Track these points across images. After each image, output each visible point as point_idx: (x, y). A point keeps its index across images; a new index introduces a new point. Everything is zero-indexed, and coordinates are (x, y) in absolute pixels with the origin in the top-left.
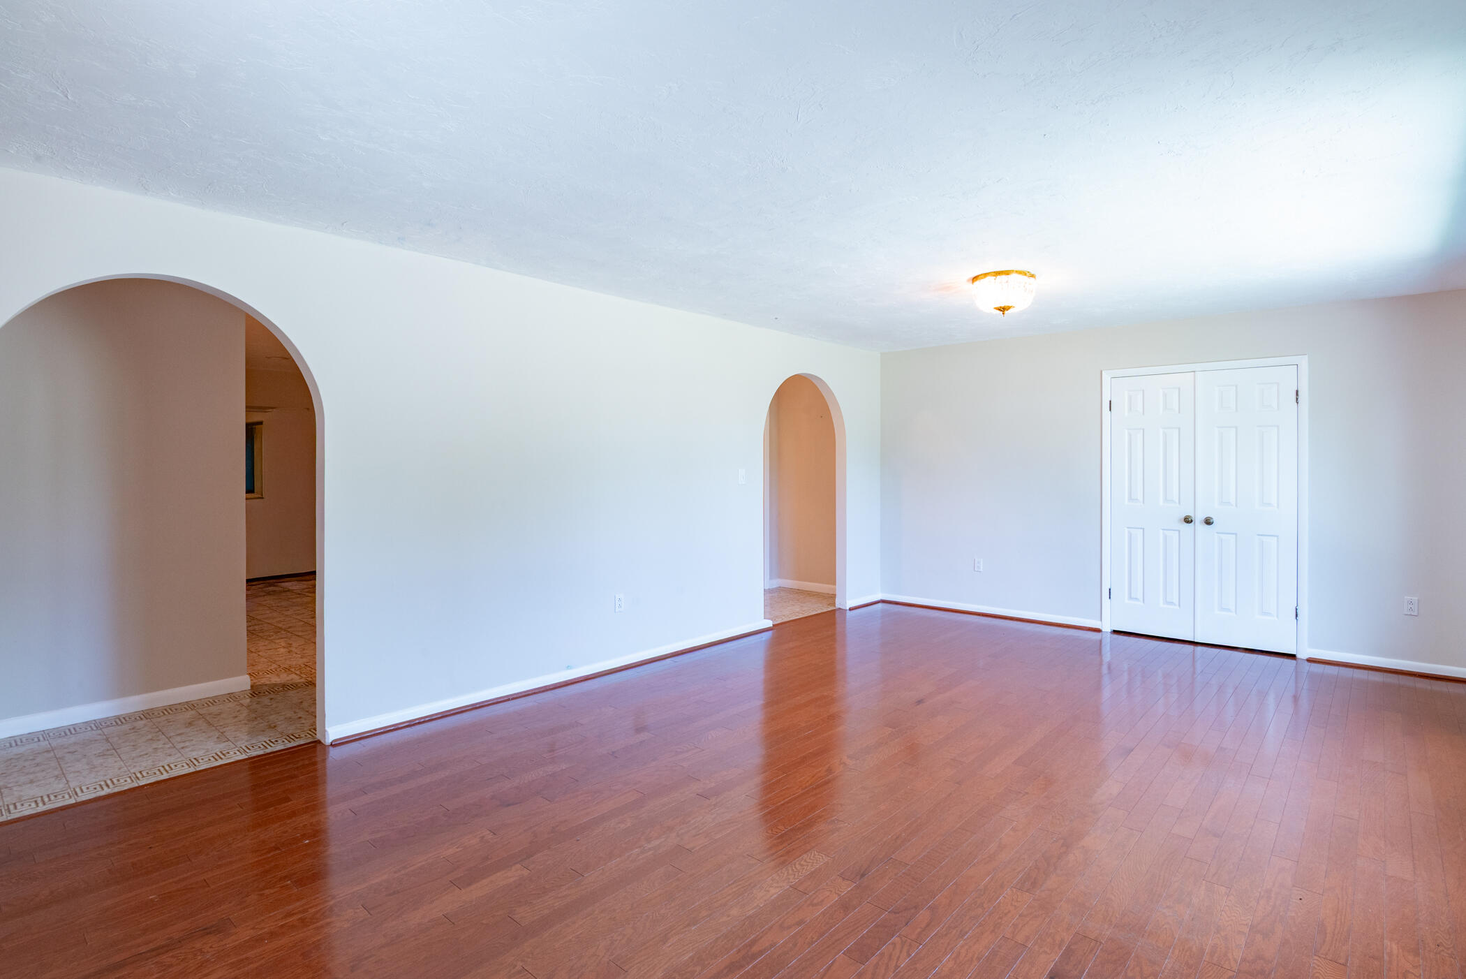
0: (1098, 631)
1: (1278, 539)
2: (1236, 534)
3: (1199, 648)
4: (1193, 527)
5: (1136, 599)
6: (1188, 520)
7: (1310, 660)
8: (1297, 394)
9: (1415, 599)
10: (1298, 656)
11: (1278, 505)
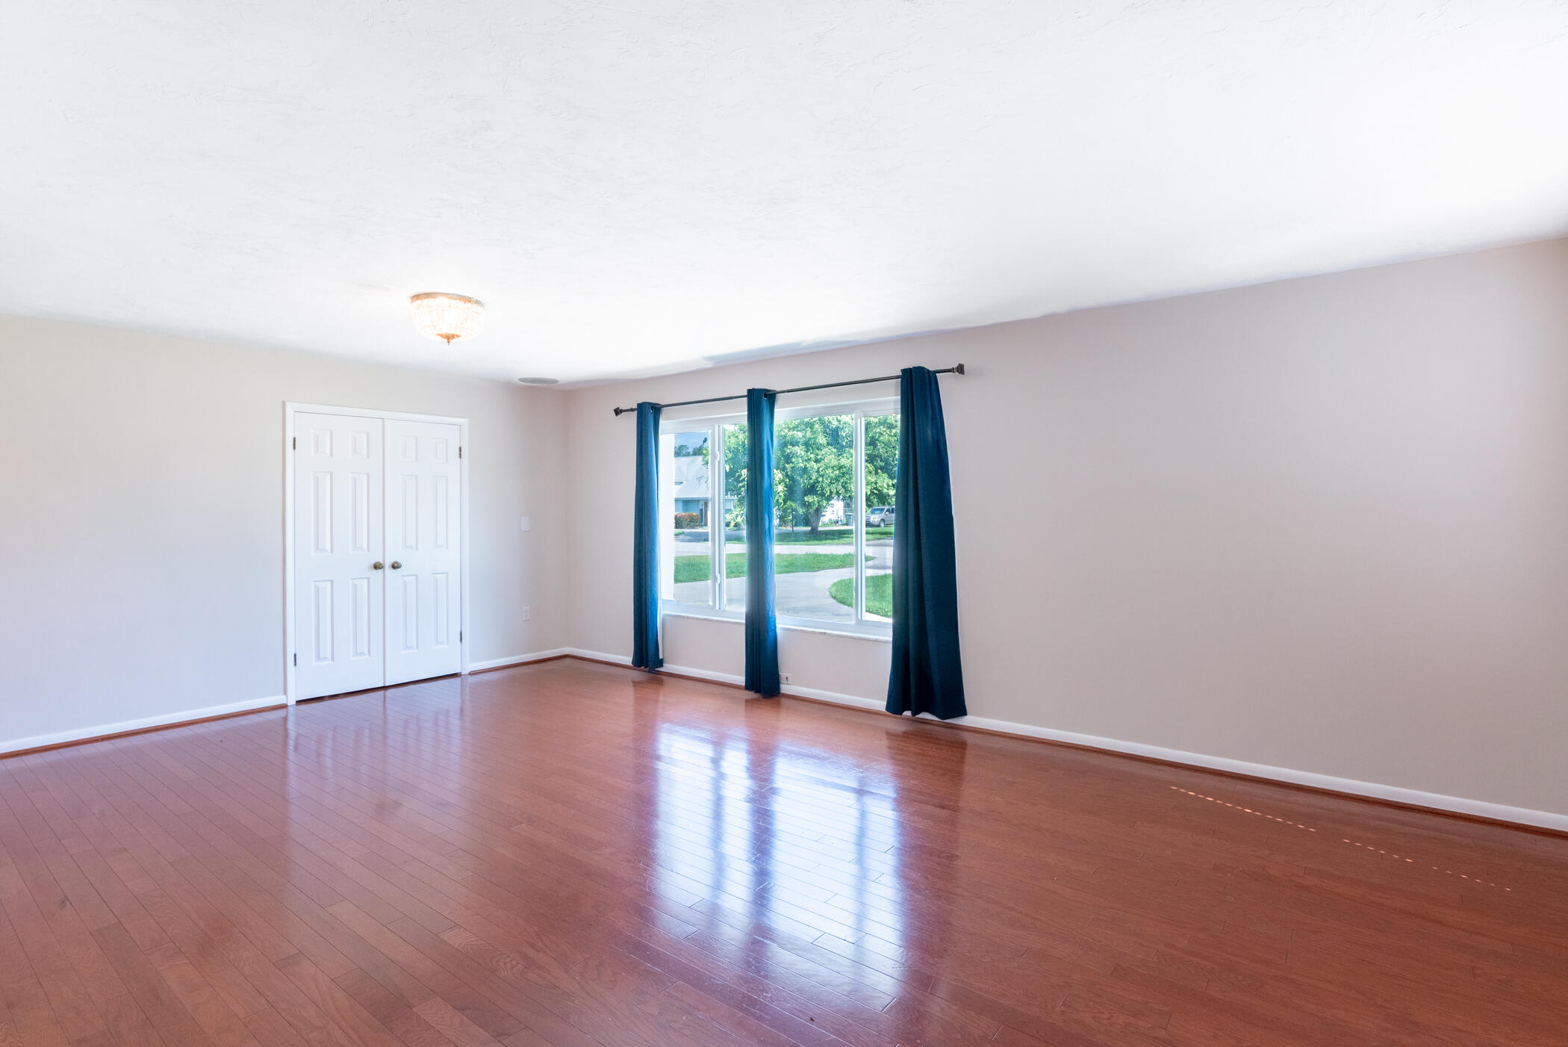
0: (284, 706)
1: (447, 576)
2: (417, 576)
3: (389, 692)
4: (382, 574)
5: (325, 658)
6: (377, 566)
7: (472, 674)
8: (460, 451)
9: (528, 608)
10: (463, 673)
11: (447, 544)
